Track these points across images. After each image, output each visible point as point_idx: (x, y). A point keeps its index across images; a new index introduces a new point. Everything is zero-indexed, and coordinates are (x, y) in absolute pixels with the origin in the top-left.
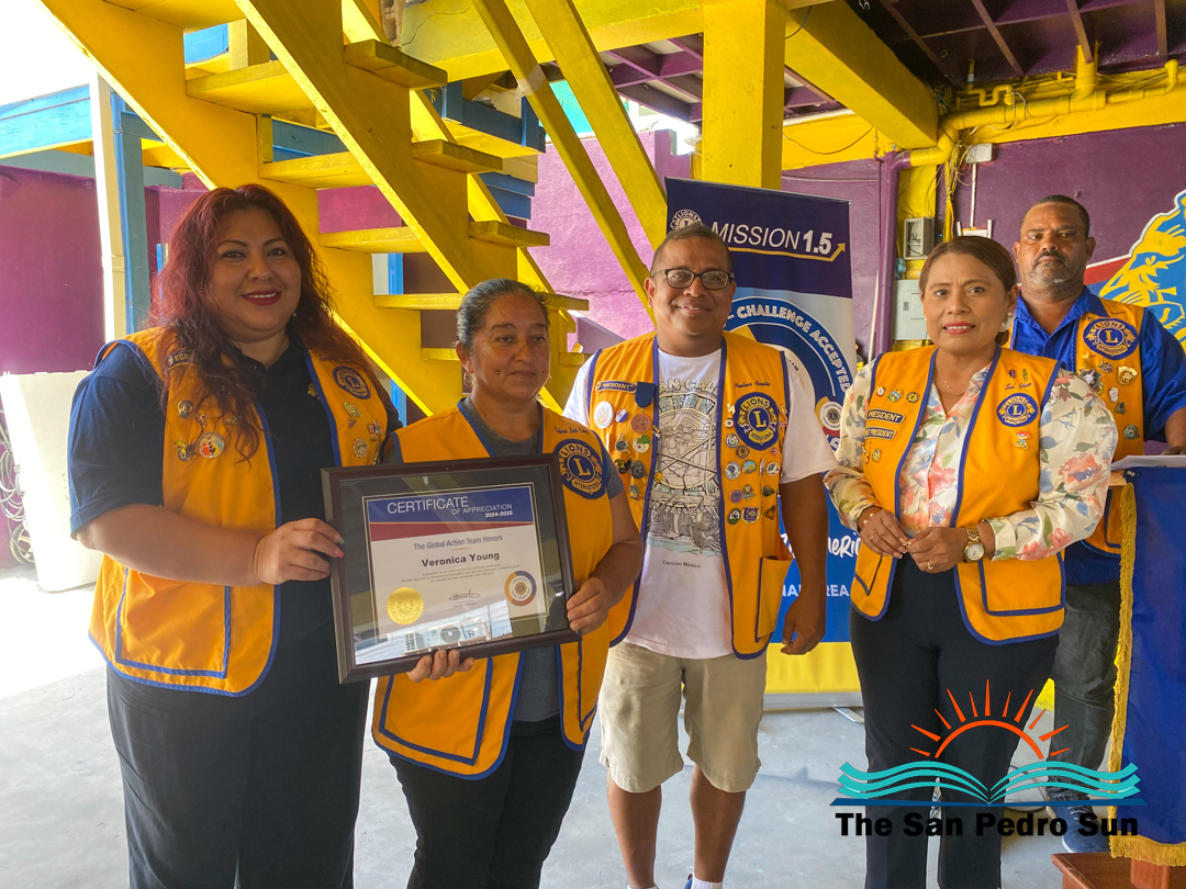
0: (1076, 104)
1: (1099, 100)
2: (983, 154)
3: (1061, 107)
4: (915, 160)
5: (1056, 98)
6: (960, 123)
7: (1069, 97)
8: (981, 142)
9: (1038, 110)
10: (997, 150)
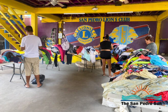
0: (70, 20)
1: (72, 20)
2: (64, 23)
3: (69, 20)
4: (59, 23)
5: (68, 19)
6: (62, 20)
7: (70, 19)
8: (64, 22)
9: (67, 20)
10: (66, 23)
